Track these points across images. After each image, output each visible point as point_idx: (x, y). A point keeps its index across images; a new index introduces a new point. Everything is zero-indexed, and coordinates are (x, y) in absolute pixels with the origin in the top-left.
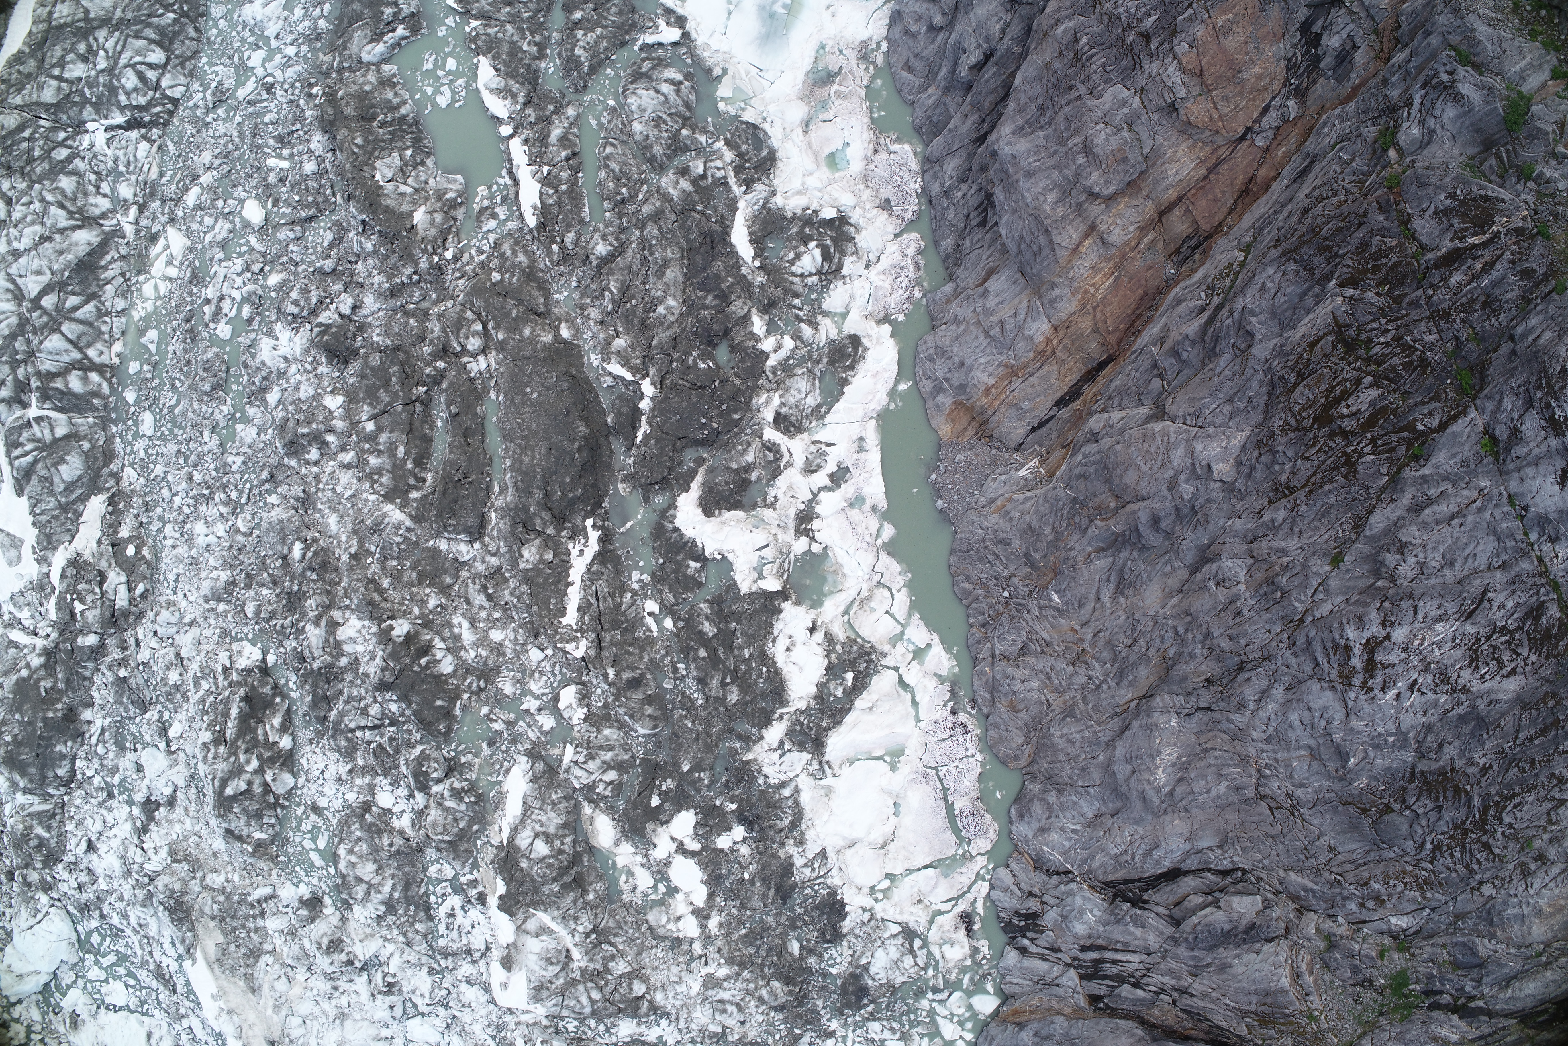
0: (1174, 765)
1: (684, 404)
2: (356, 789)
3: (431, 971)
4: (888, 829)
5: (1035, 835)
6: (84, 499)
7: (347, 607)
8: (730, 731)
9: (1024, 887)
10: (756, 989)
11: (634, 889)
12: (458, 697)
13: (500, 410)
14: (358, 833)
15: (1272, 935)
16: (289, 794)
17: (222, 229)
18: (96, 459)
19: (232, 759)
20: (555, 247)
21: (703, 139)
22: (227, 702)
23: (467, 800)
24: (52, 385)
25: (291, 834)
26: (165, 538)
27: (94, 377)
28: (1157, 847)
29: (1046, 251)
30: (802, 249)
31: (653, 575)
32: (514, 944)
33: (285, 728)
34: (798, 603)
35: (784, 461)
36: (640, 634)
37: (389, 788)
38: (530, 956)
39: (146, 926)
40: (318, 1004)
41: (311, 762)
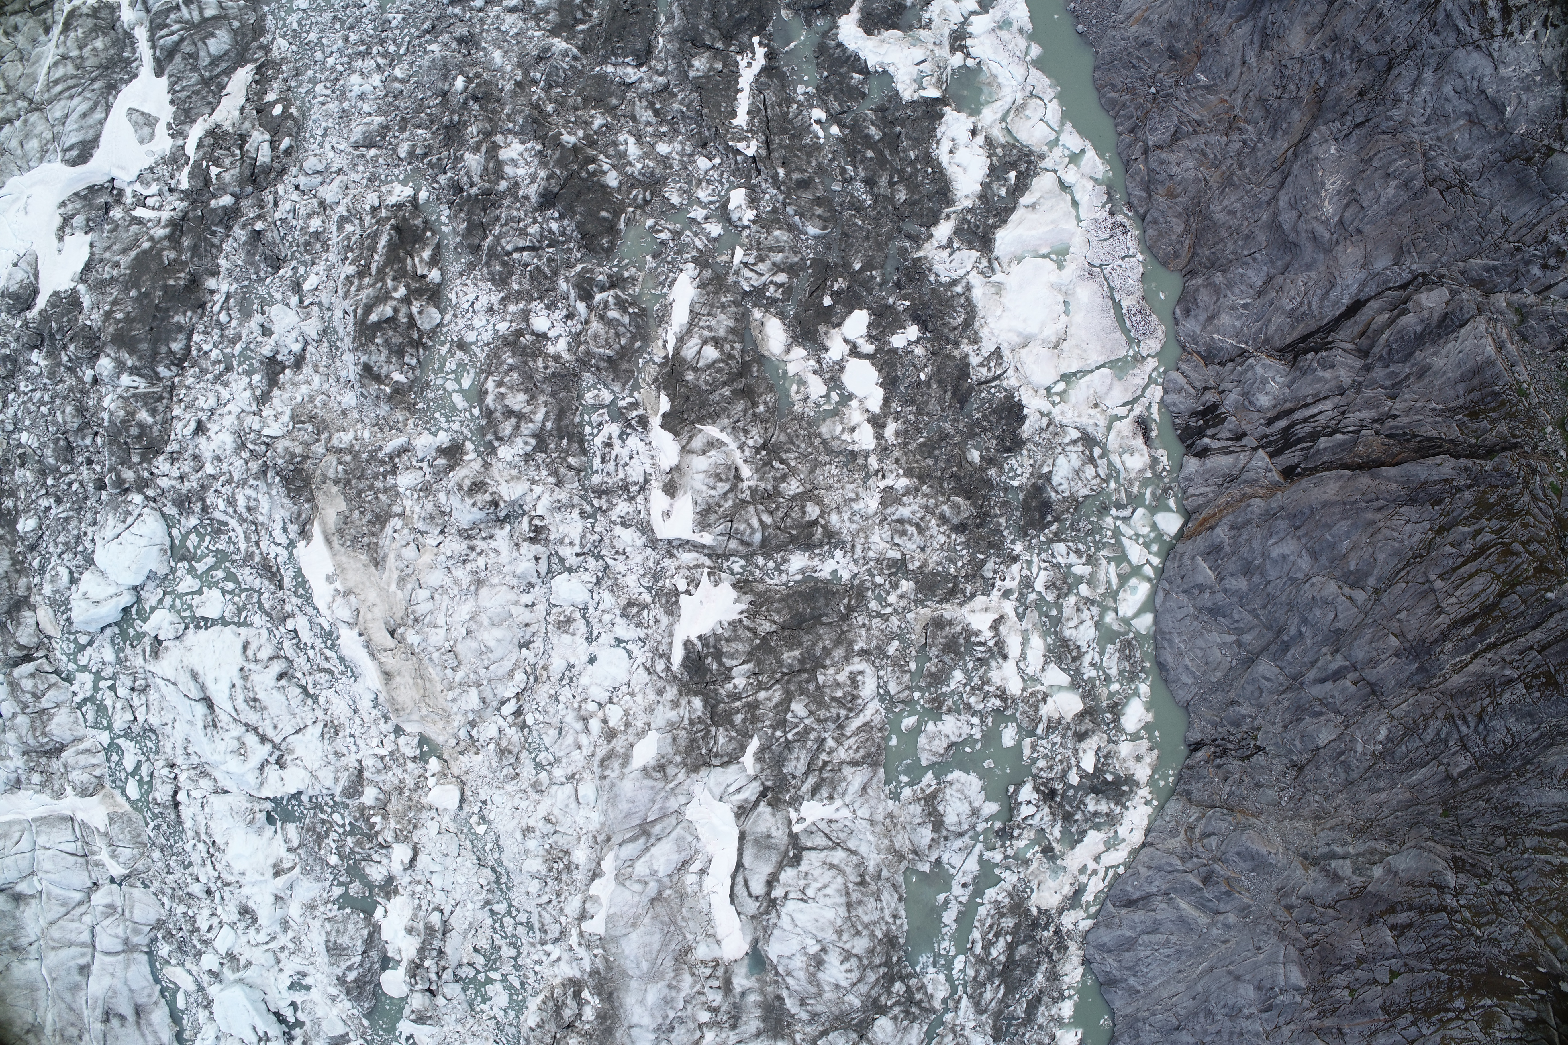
0: (1339, 193)
2: (508, 317)
3: (583, 514)
4: (1060, 326)
5: (1204, 328)
6: (229, 72)
7: (510, 131)
8: (900, 230)
9: (1198, 384)
10: (936, 506)
11: (806, 399)
12: (623, 211)
14: (510, 361)
15: (1467, 316)
16: (434, 331)
18: (245, 34)
19: (379, 285)
22: (374, 235)
25: (432, 376)
26: (314, 97)
28: (1333, 286)
31: (818, 88)
32: (678, 468)
33: (434, 262)
34: (956, 110)
36: (807, 140)
37: (545, 312)
38: (696, 476)
39: (256, 509)
40: (450, 572)
41: (461, 294)
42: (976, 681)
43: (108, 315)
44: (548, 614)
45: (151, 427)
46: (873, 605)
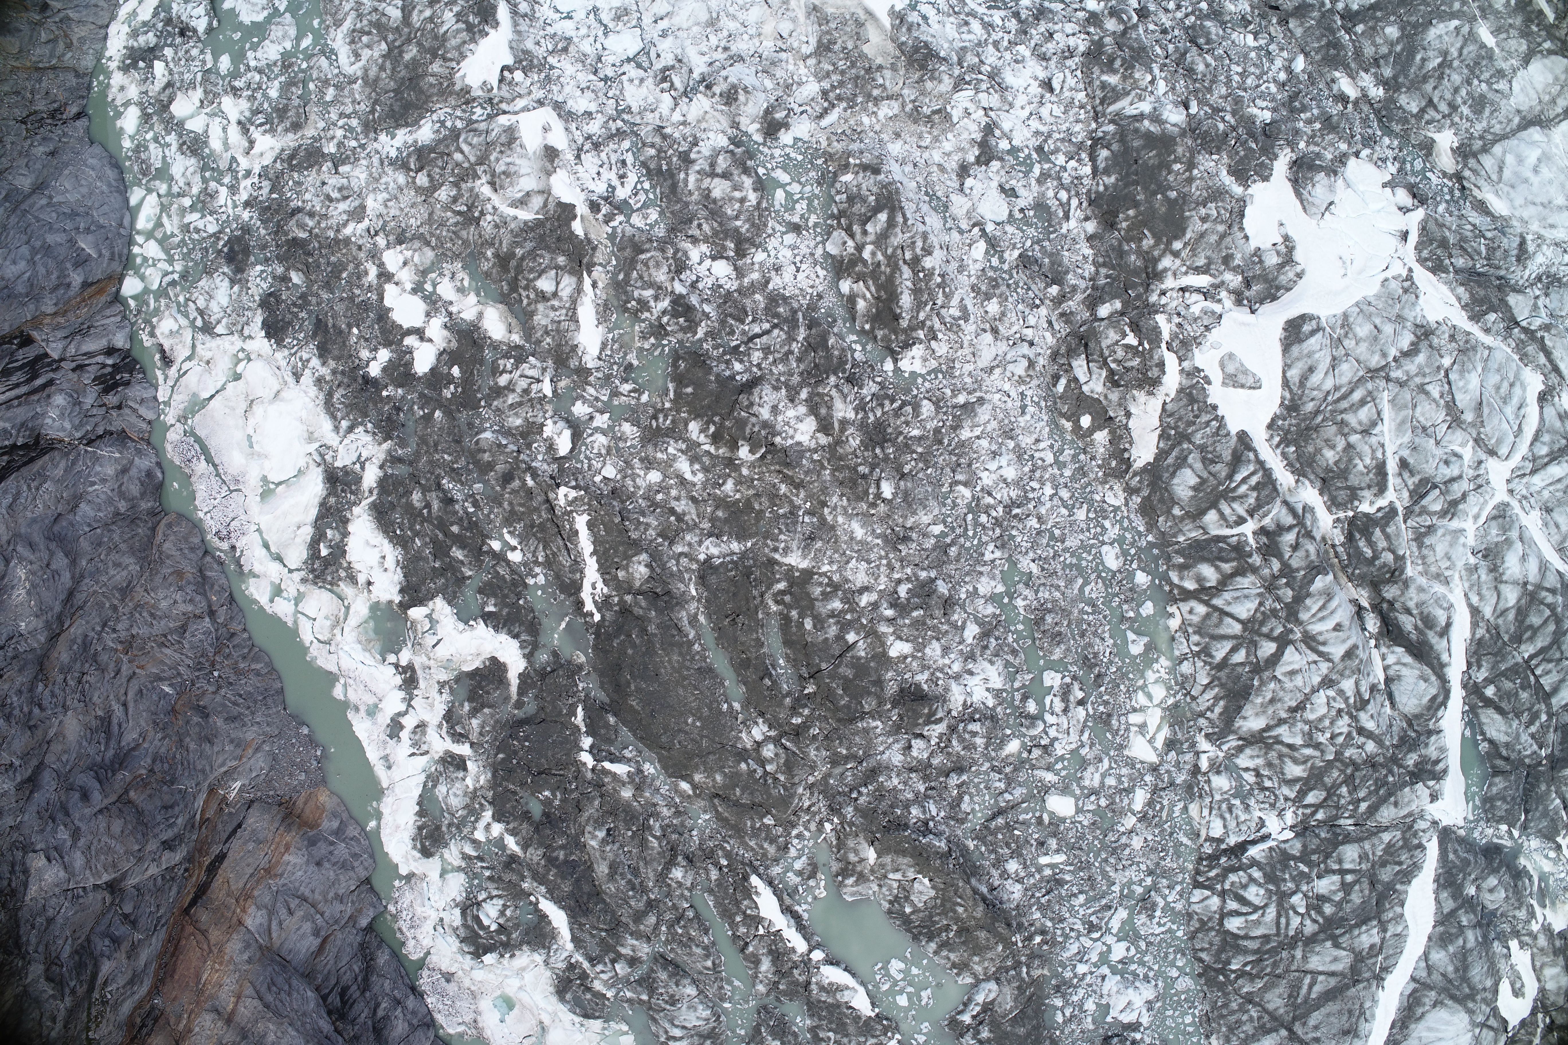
0: (13, 588)
1: (550, 753)
2: (757, 267)
3: (629, 110)
4: (251, 421)
5: (132, 462)
6: (1161, 455)
7: (815, 451)
8: (411, 464)
9: (127, 412)
10: (319, 223)
11: (453, 277)
12: (674, 402)
13: (724, 694)
14: (738, 223)
16: (828, 233)
17: (1092, 778)
18: (1162, 500)
19: (890, 251)
20: (724, 862)
21: (629, 994)
22: (919, 305)
23: (634, 303)
24: (1235, 564)
25: (817, 191)
26: (1052, 447)
27: (1190, 585)
28: (10, 507)
29: (263, 990)
30: (501, 921)
31: (526, 585)
32: (549, 174)
33: (852, 300)
34: (390, 602)
35: (444, 729)
36: (518, 527)
37: (722, 282)
38: (529, 171)
39: (959, 26)
40: (742, 24)
41: (813, 276)
42: (259, 95)
43: (1191, 165)
44: (640, 19)
45: (1102, 72)
46: (354, 122)
